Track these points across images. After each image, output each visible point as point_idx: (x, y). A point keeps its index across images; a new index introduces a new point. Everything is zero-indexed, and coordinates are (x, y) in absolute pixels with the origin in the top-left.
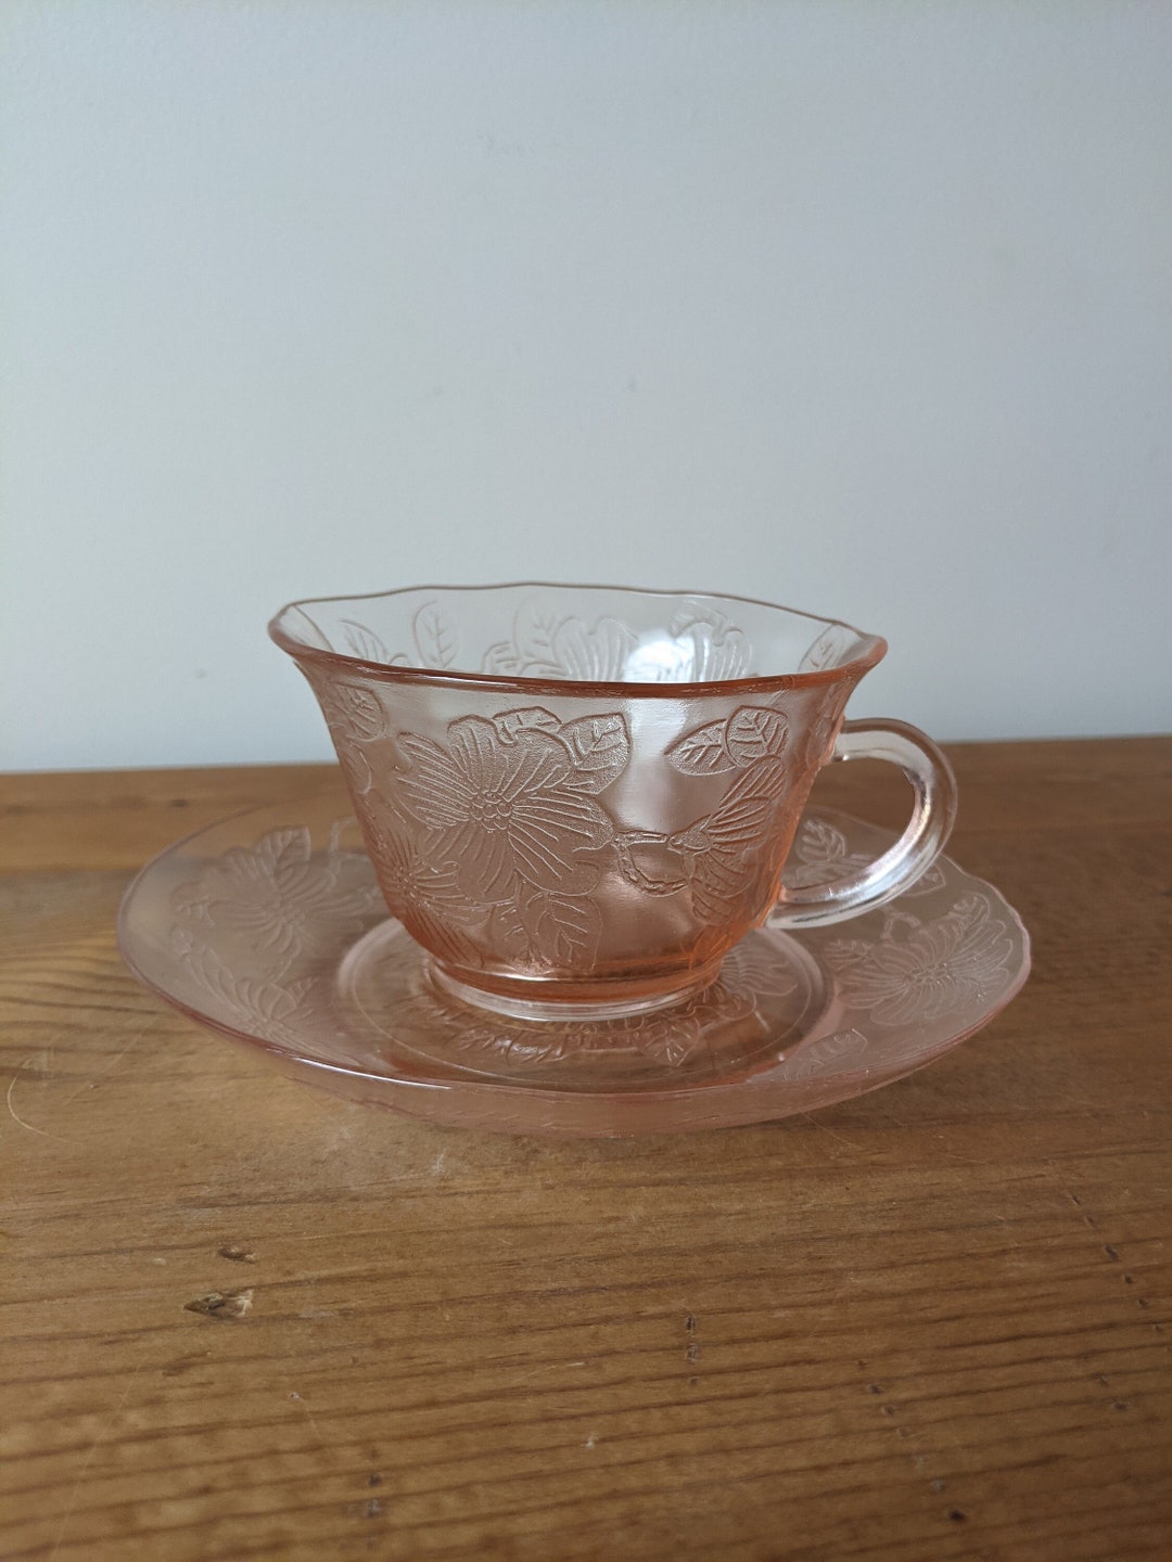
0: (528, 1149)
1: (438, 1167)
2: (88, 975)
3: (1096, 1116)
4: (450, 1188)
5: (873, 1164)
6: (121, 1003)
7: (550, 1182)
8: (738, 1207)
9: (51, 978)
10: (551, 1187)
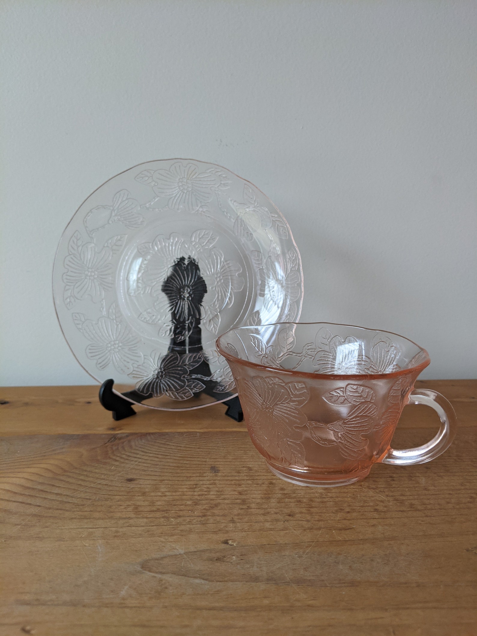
0: (163, 586)
1: (123, 593)
2: (22, 486)
3: (418, 586)
4: (124, 604)
5: (309, 606)
6: (29, 501)
7: (166, 604)
8: (242, 624)
9: (7, 487)
10: (166, 607)
